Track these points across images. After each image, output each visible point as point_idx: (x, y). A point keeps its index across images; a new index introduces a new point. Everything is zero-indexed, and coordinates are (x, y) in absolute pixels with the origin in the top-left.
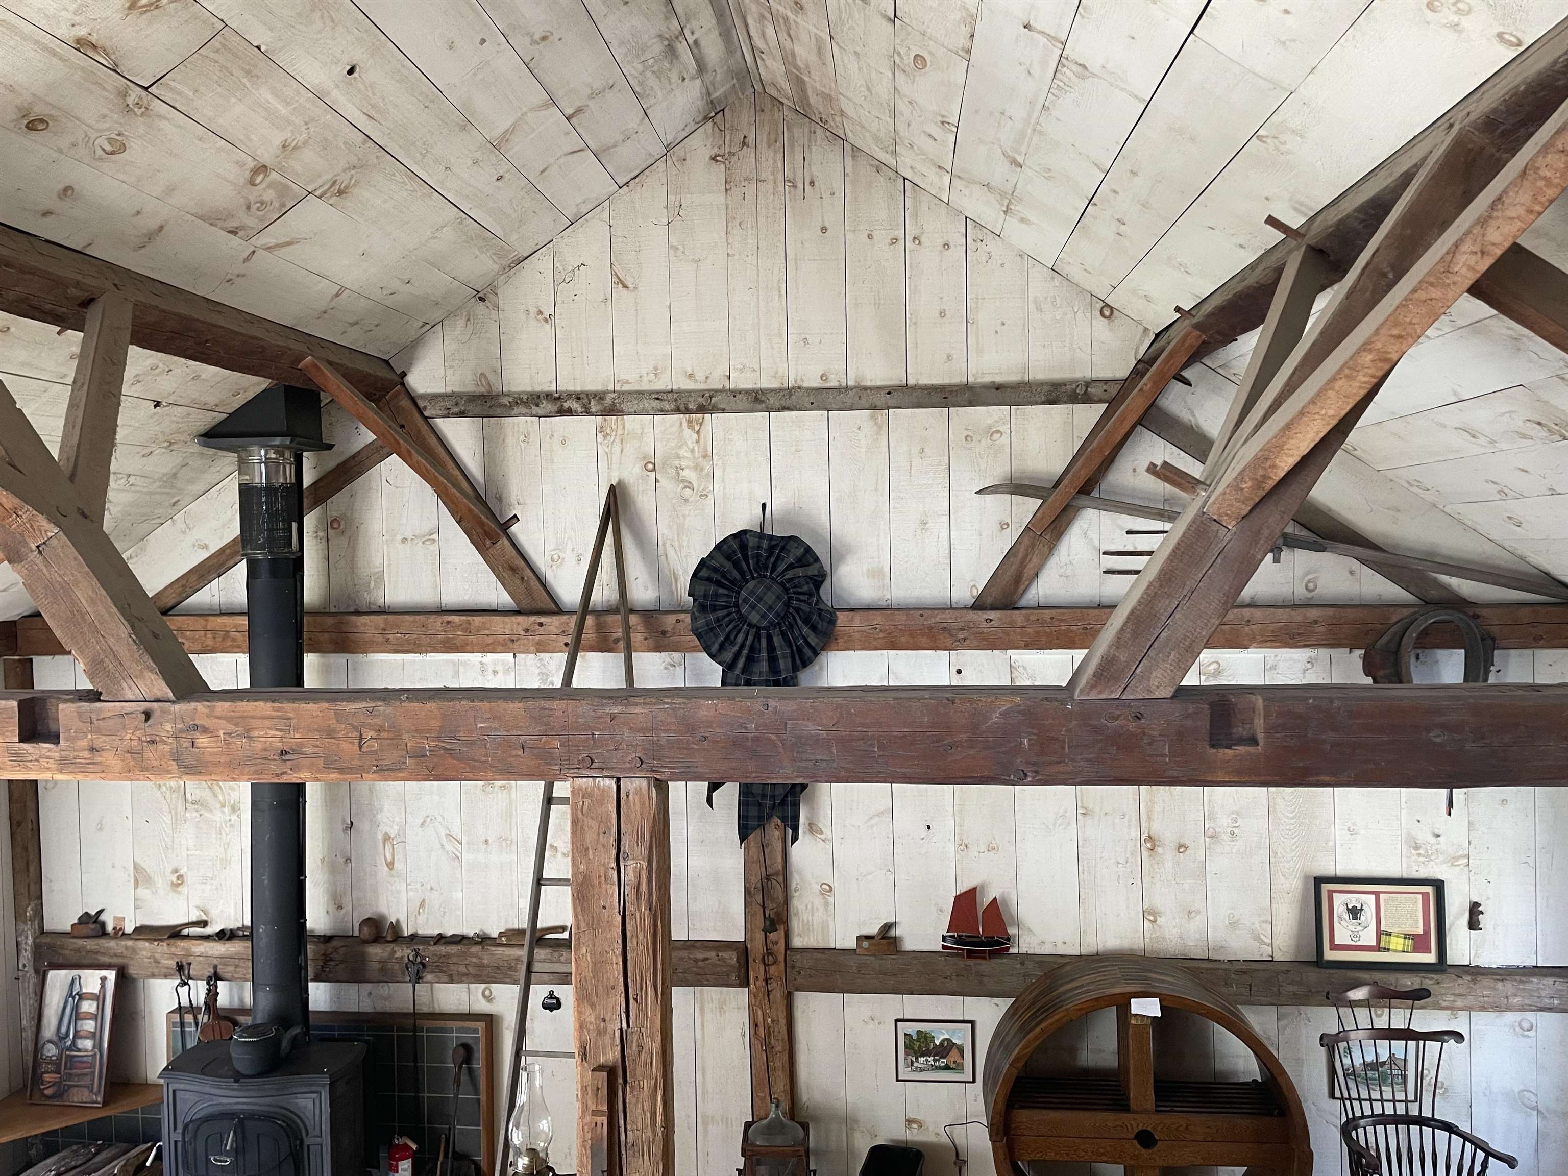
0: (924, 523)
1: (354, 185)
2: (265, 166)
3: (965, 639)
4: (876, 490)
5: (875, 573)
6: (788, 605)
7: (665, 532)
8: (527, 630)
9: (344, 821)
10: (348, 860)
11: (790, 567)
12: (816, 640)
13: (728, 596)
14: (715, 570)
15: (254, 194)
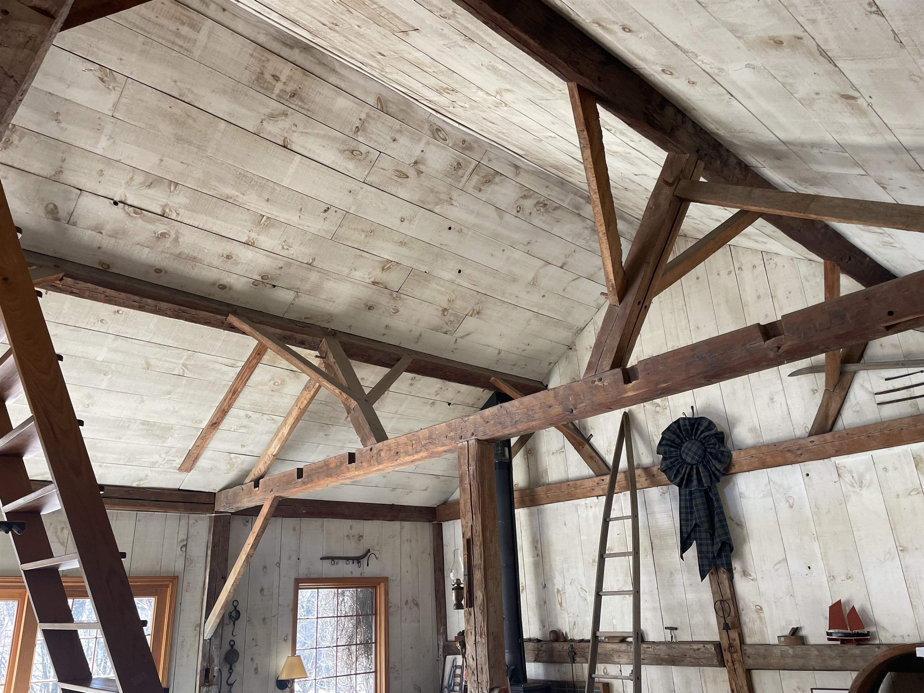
0: (772, 399)
1: (482, 309)
2: (445, 309)
3: (801, 454)
4: (744, 388)
5: (753, 430)
6: (705, 450)
7: (651, 429)
8: (598, 484)
9: (542, 584)
10: (545, 603)
11: (702, 432)
12: (720, 466)
13: (676, 451)
14: (669, 440)
15: (447, 318)
